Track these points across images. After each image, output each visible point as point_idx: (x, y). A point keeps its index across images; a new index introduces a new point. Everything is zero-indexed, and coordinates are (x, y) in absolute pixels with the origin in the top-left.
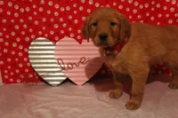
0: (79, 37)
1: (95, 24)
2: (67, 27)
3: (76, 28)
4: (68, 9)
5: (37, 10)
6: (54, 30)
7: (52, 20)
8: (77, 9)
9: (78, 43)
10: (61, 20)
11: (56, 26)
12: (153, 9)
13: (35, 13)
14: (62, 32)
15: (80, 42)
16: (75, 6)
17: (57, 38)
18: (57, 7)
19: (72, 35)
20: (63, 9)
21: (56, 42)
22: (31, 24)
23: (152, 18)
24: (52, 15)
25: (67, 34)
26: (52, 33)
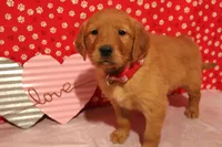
0: (58, 53)
1: (95, 32)
2: (40, 40)
3: (52, 40)
4: (40, 11)
6: (19, 44)
7: (15, 29)
8: (54, 11)
9: (57, 63)
10: (30, 28)
11: (22, 39)
14: (32, 47)
15: (61, 60)
16: (50, 6)
17: (24, 57)
18: (21, 8)
19: (47, 51)
20: (31, 12)
23: (161, 22)
26: (16, 49)
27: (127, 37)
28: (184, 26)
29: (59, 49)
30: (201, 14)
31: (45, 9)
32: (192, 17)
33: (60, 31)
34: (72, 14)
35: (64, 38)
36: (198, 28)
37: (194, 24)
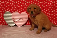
0: (20, 12)
3: (19, 9)
5: (7, 2)
6: (12, 9)
7: (11, 6)
12: (44, 3)
13: (6, 3)
15: (20, 13)
18: (13, 2)
19: (18, 11)
20: (15, 3)
21: (12, 13)
22: (5, 7)
24: (11, 4)
25: (16, 10)
26: (11, 10)
27: (36, 9)
28: (50, 8)
29: (20, 11)
30: (55, 5)
31: (18, 2)
32: (52, 6)
33: (20, 7)
34: (23, 3)
35: (21, 8)
36: (54, 9)
37: (53, 7)
